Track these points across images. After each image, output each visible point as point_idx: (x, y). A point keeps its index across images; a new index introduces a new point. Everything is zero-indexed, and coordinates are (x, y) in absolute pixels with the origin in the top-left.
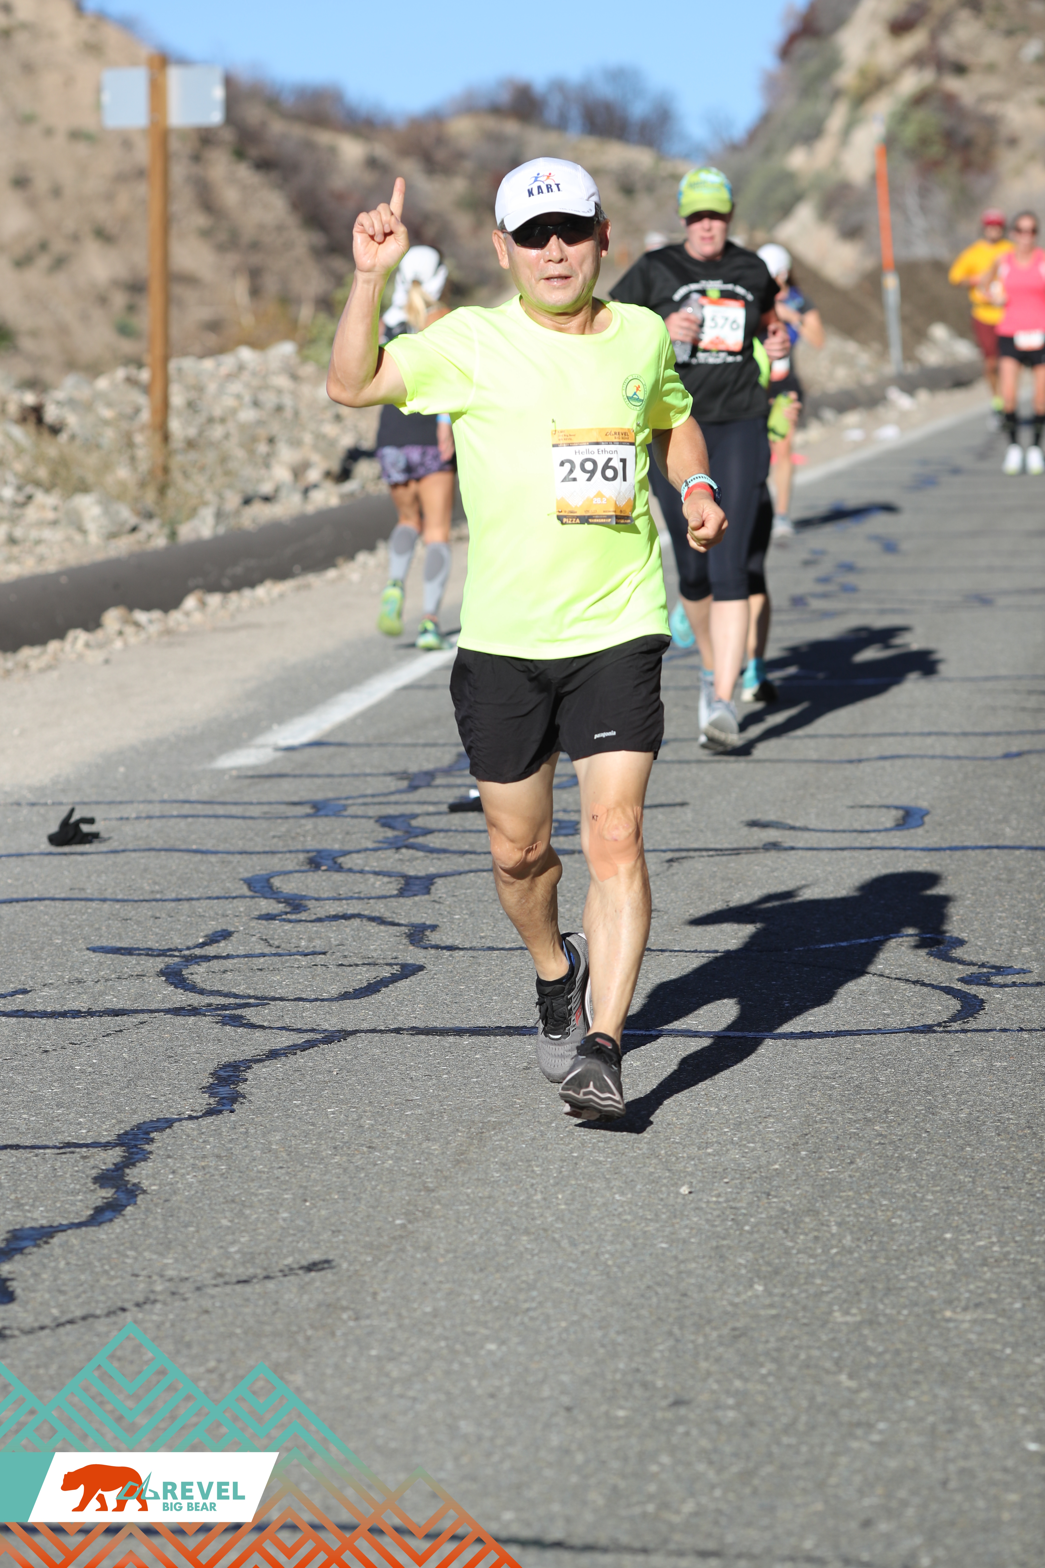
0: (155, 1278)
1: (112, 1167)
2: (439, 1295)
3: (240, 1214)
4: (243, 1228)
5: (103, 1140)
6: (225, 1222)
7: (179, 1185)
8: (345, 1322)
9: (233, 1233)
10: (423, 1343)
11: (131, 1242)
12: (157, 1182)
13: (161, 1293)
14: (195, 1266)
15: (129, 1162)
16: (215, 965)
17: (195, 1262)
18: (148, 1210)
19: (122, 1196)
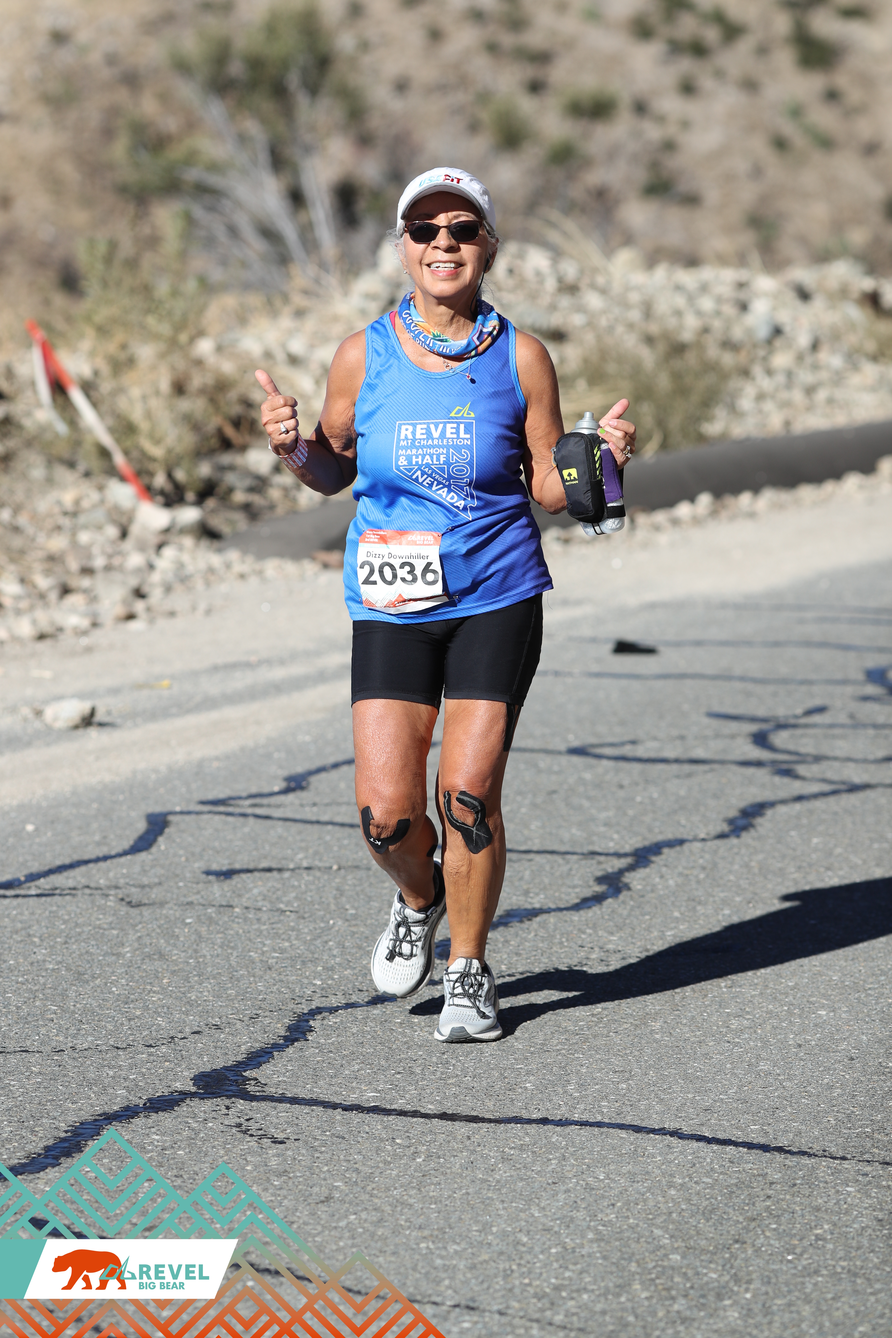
0: (596, 949)
1: (616, 870)
2: (806, 975)
3: (694, 909)
4: (687, 919)
5: (622, 851)
6: (676, 914)
7: (660, 887)
8: (721, 988)
9: (677, 922)
10: (771, 1007)
11: (594, 924)
12: (644, 883)
13: (594, 959)
14: (633, 943)
15: (631, 868)
16: (799, 732)
17: (634, 941)
18: (624, 902)
19: (611, 891)
